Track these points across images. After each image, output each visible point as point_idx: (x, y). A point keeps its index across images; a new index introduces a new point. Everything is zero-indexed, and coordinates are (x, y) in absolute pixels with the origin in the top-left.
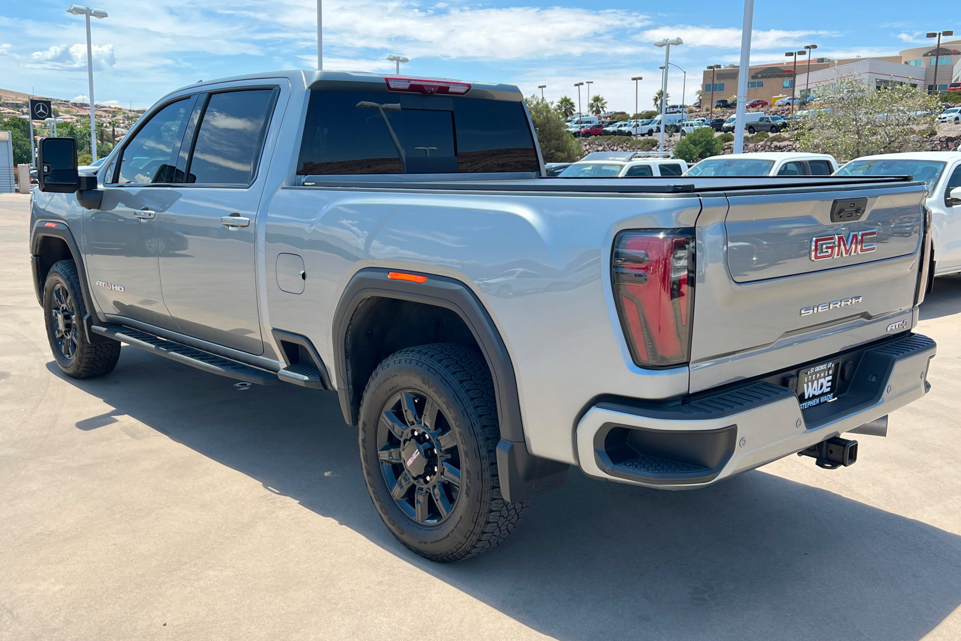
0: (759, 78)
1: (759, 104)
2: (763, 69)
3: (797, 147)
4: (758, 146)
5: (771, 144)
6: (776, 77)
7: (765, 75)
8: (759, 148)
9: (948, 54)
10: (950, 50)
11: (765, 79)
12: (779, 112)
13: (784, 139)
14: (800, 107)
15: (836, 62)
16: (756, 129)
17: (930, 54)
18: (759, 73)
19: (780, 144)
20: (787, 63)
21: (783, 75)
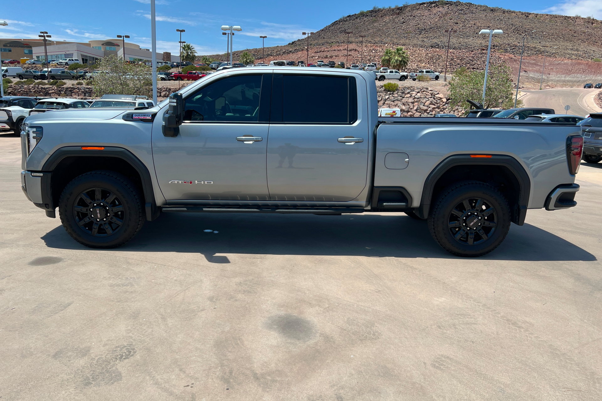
0: (8, 47)
1: (16, 62)
2: (10, 42)
3: (55, 89)
4: (30, 87)
5: (38, 86)
6: (19, 47)
7: (12, 45)
8: (31, 88)
9: (114, 46)
10: (114, 44)
11: (13, 48)
12: (30, 68)
13: (45, 84)
14: (43, 66)
15: (55, 42)
16: (24, 77)
17: (105, 44)
18: (8, 43)
19: (44, 86)
20: (24, 40)
21: (23, 46)
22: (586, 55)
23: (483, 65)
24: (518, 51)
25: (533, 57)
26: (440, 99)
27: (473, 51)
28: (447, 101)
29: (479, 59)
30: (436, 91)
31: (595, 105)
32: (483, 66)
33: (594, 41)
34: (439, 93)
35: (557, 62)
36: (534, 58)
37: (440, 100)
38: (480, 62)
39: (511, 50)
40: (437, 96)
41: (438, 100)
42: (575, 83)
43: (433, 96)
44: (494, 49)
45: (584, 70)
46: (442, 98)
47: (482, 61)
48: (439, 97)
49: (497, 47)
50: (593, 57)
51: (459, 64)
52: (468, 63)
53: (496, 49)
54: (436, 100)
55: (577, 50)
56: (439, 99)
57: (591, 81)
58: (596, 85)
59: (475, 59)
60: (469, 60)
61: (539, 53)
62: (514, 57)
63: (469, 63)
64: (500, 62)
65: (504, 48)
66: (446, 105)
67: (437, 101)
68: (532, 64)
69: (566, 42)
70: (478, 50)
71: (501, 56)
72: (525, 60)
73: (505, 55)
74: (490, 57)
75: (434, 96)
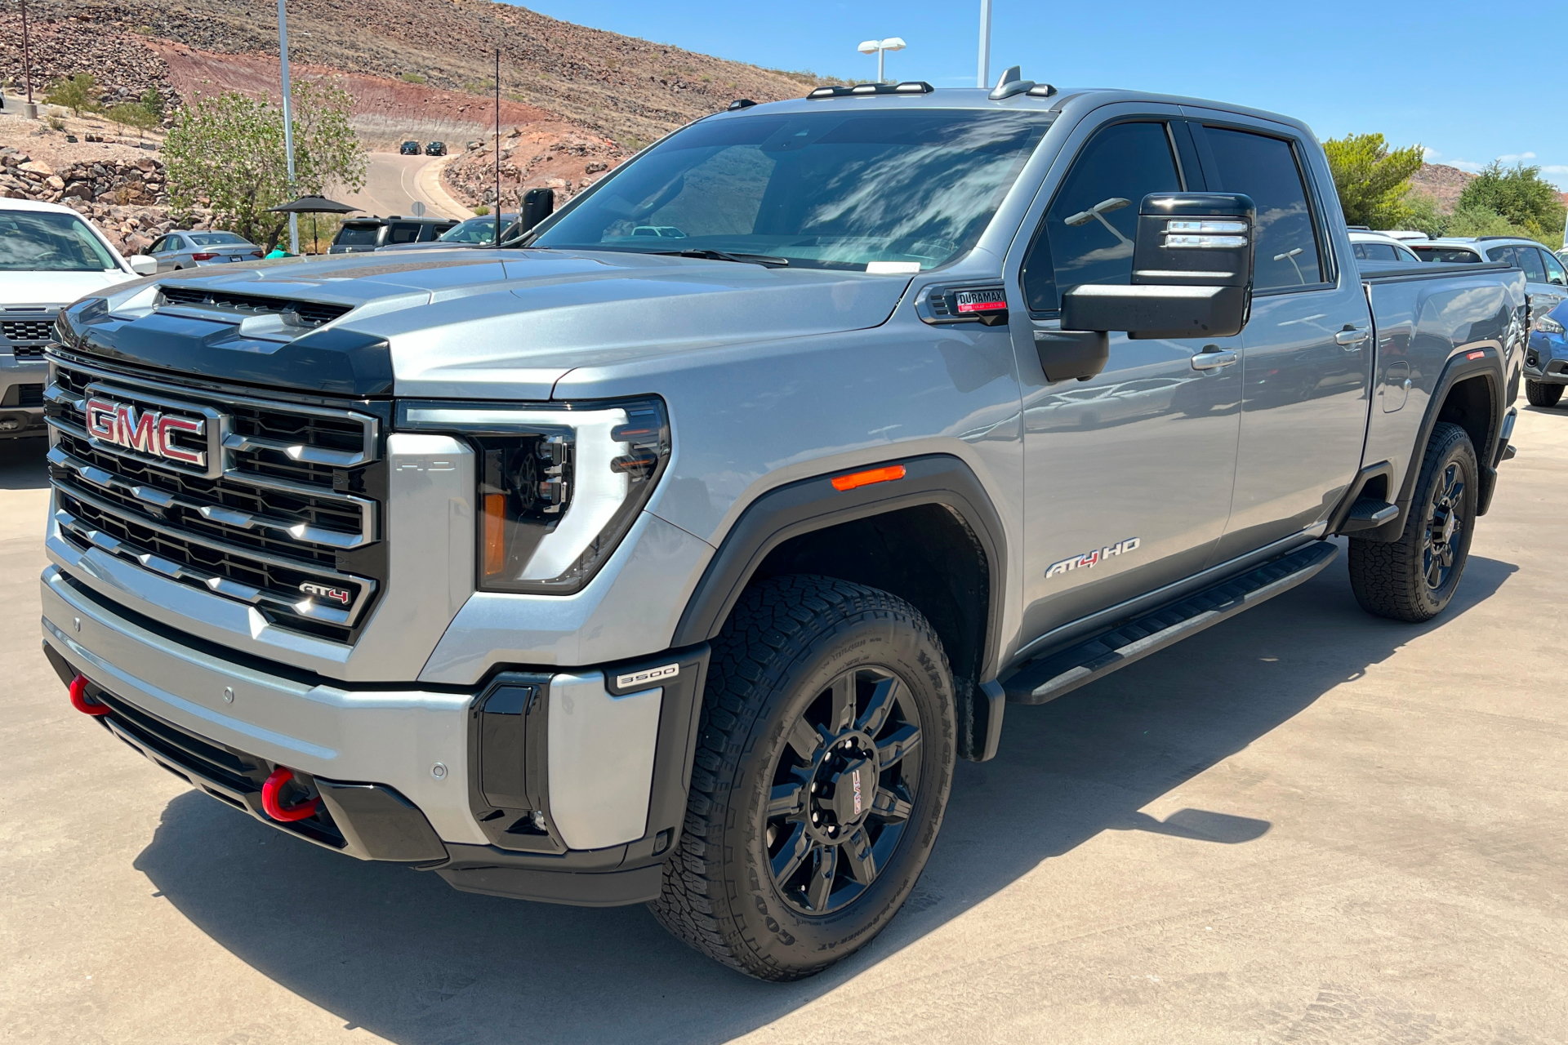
22: (381, 62)
23: (100, 69)
24: (195, 34)
25: (245, 57)
26: (38, 177)
27: (54, 22)
28: (66, 186)
29: (81, 50)
30: (16, 150)
31: (451, 200)
32: (100, 72)
33: (386, 25)
34: (31, 158)
35: (312, 77)
36: (249, 61)
37: (40, 182)
38: (89, 60)
39: (172, 29)
40: (25, 166)
41: (32, 182)
42: (374, 140)
43: (12, 169)
44: (120, 20)
45: (389, 105)
46: (48, 176)
47: (93, 56)
48: (35, 170)
49: (126, 15)
50: (399, 70)
51: (16, 61)
52: (49, 61)
53: (126, 22)
54: (24, 181)
55: (353, 46)
56: (34, 180)
57: (411, 136)
58: (430, 147)
59: (69, 49)
60: (50, 51)
61: (257, 45)
62: (189, 52)
63: (53, 59)
64: (152, 63)
65: (151, 20)
66: (67, 199)
67: (31, 186)
68: (247, 77)
69: (316, 20)
70: (67, 18)
71: (149, 46)
72: (225, 64)
73: (162, 44)
74: (118, 46)
75: (15, 166)
